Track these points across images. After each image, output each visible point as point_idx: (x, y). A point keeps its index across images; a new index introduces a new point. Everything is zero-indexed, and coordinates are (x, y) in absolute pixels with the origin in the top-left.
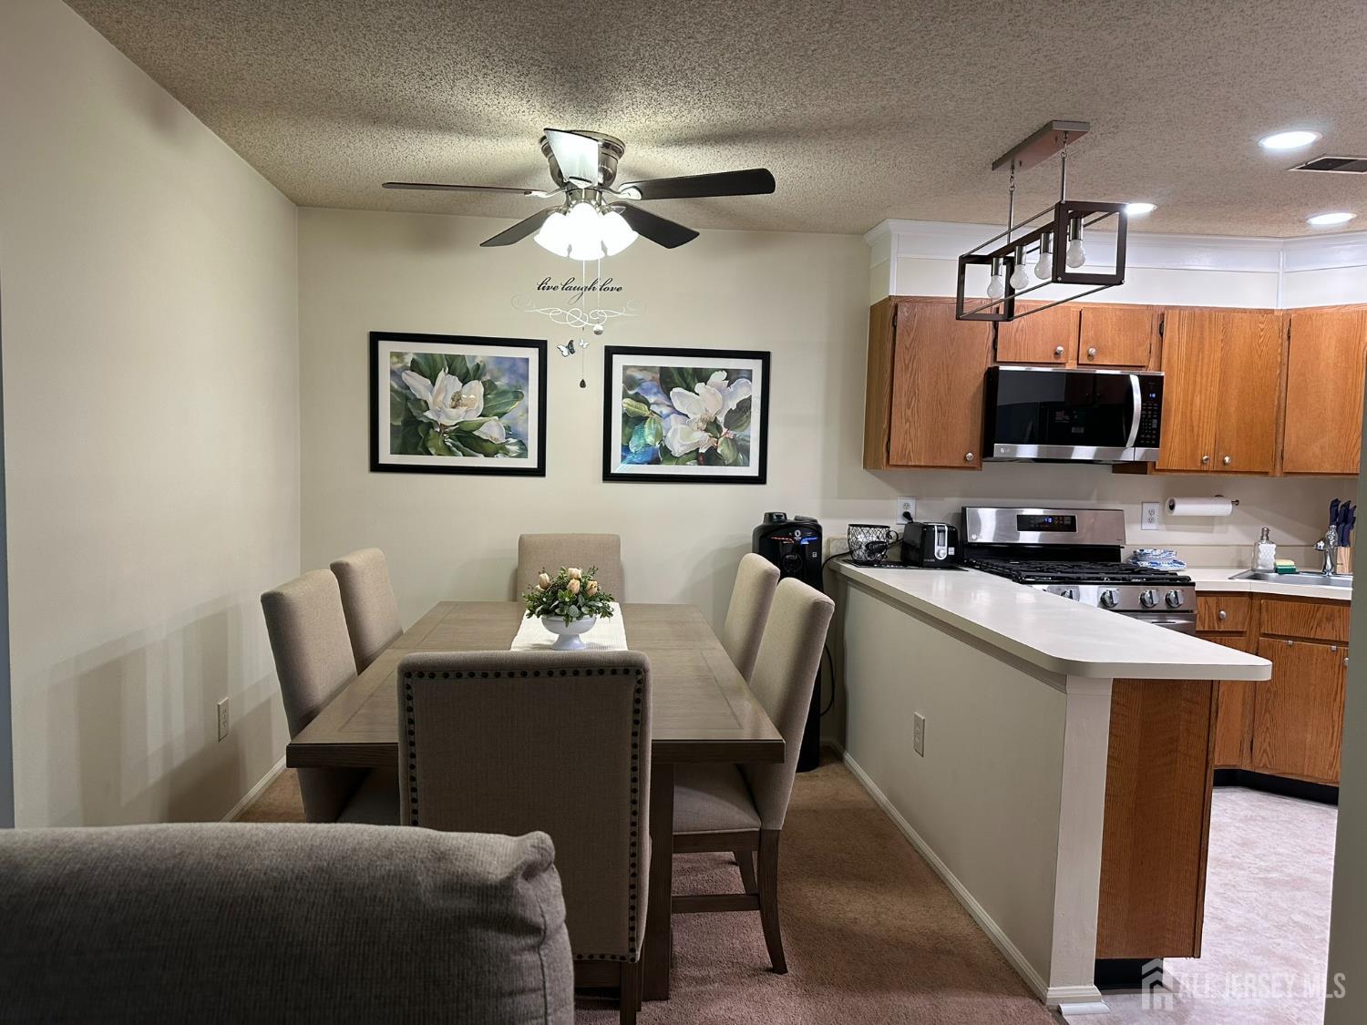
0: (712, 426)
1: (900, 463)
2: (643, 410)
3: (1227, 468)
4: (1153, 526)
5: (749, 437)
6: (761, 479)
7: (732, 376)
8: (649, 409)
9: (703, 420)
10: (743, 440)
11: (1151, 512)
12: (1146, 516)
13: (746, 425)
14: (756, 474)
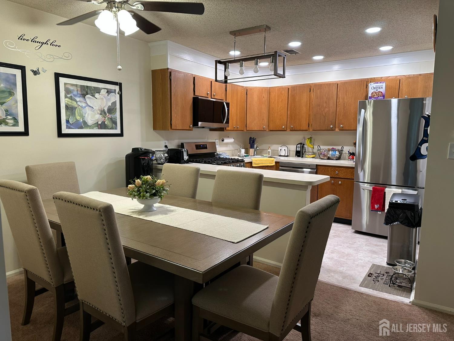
0: (103, 112)
1: (174, 129)
2: (74, 104)
3: (238, 129)
5: (116, 117)
6: (121, 135)
7: (109, 92)
8: (77, 104)
9: (99, 110)
10: (114, 118)
11: (217, 142)
13: (115, 112)
14: (120, 132)
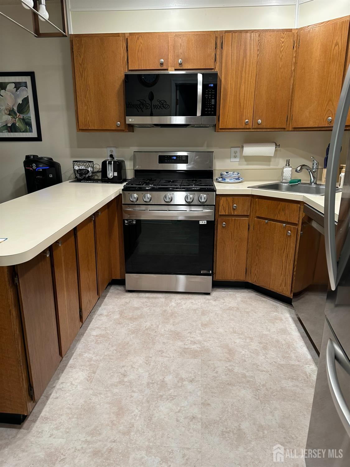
0: (12, 112)
1: (84, 128)
3: (260, 126)
4: (237, 160)
5: (30, 117)
6: (39, 138)
7: (17, 86)
9: (7, 110)
10: (27, 119)
11: (235, 153)
12: (233, 154)
13: (27, 111)
14: (36, 136)
